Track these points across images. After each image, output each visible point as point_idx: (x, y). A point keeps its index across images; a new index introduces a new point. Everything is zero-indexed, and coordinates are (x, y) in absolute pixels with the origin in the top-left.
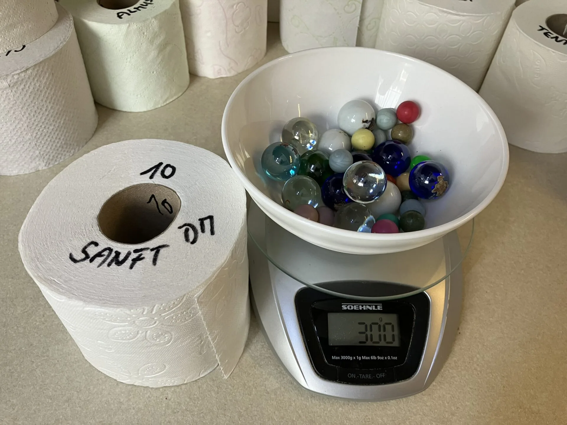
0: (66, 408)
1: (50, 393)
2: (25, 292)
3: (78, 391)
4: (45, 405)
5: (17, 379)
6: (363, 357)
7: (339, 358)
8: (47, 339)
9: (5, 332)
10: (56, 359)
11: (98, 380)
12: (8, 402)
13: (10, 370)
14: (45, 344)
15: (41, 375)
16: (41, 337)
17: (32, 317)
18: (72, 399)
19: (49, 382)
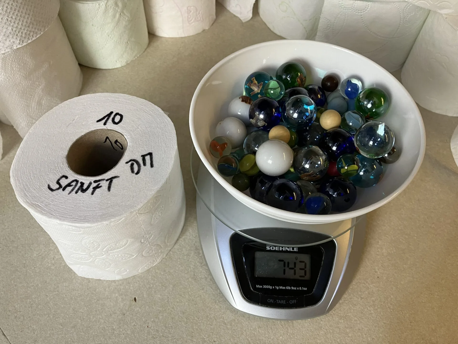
1: (61, 320)
2: (39, 239)
3: (82, 319)
11: (96, 311)
14: (56, 281)
15: (54, 307)
16: (52, 276)
17: (45, 259)
18: (77, 325)
19: (60, 312)
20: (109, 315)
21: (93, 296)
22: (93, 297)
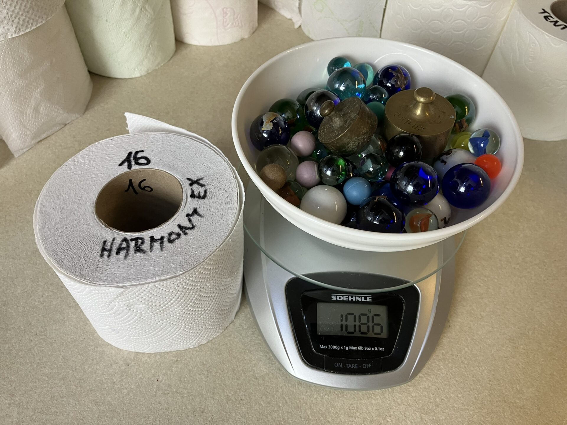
0: (62, 386)
1: (47, 371)
2: (25, 272)
3: (74, 369)
4: (41, 383)
5: (16, 356)
6: (350, 347)
7: (326, 347)
8: (45, 319)
9: (5, 311)
10: (54, 339)
11: (93, 360)
12: (6, 379)
13: (9, 347)
14: (43, 323)
15: (39, 354)
16: (39, 316)
17: (31, 297)
18: (67, 377)
19: (46, 361)
20: (109, 365)
21: (89, 341)
22: (90, 343)
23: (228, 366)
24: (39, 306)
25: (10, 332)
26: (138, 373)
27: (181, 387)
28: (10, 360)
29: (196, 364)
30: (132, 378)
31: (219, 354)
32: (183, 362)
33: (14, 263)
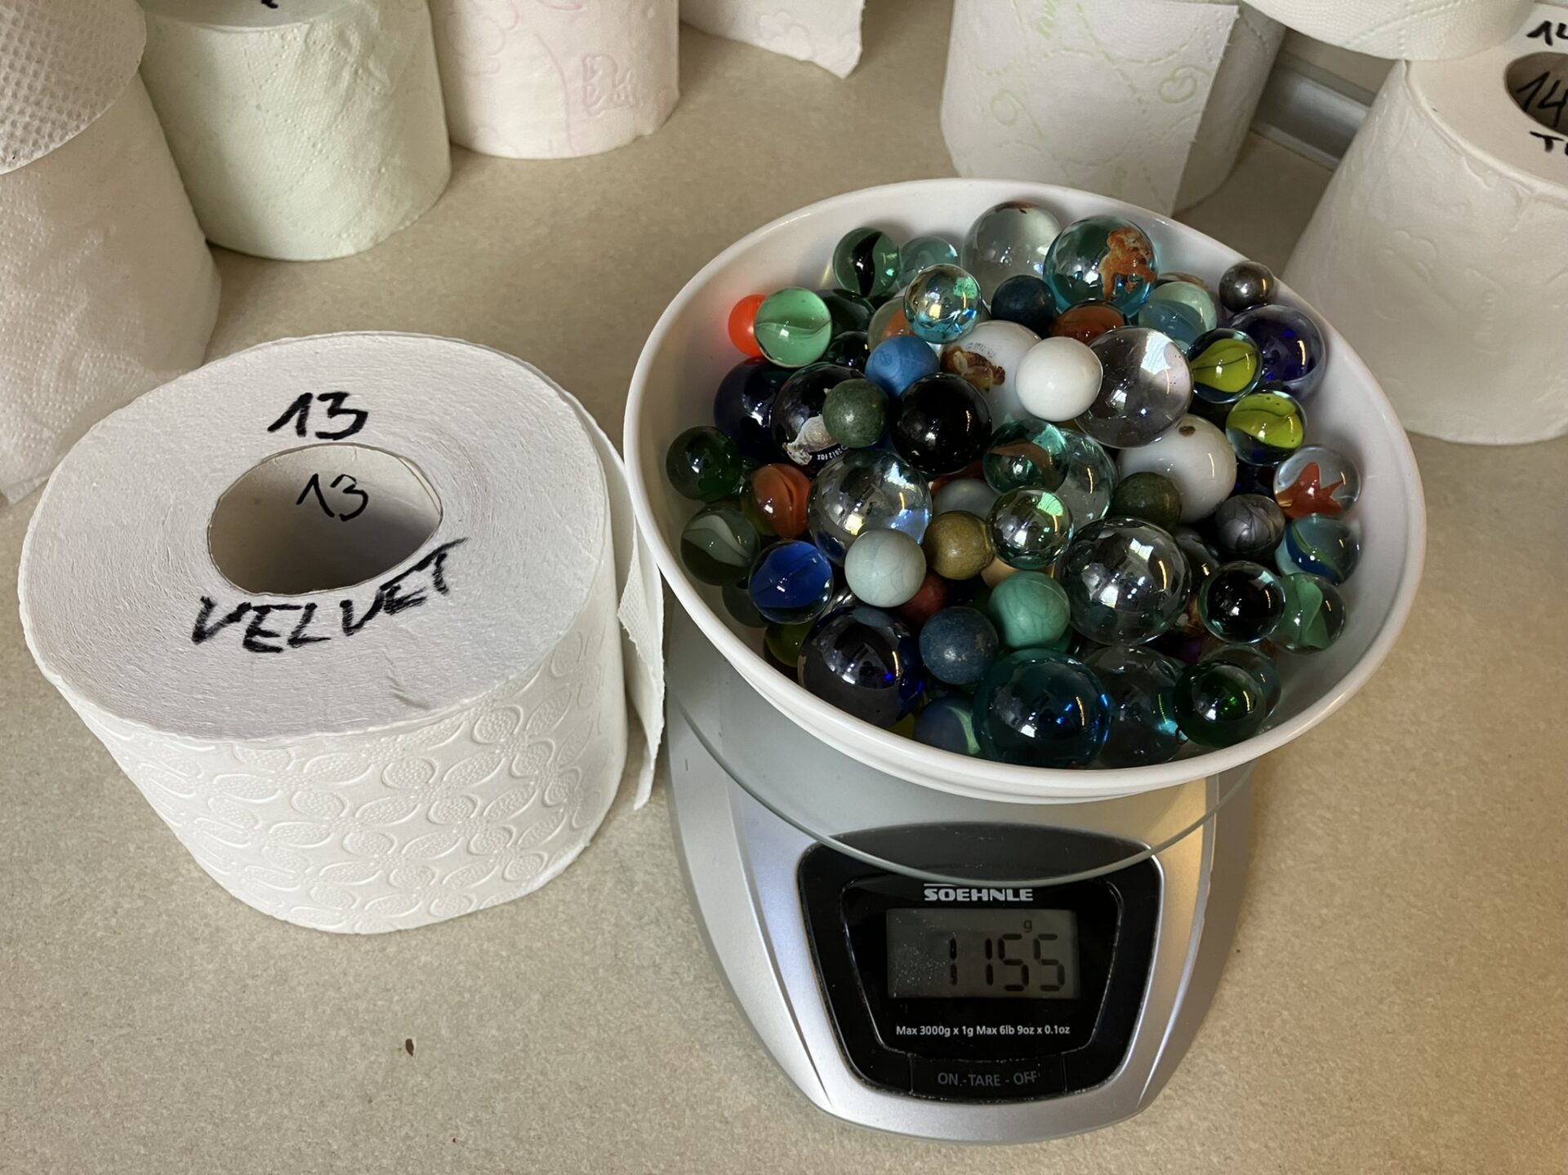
1: (143, 1128)
2: (62, 845)
3: (218, 1121)
4: (129, 1162)
5: (52, 1089)
6: (978, 1028)
7: (915, 1031)
8: (127, 978)
9: (11, 959)
10: (154, 1035)
11: (269, 1091)
12: (29, 1155)
13: (31, 1064)
14: (123, 991)
15: (116, 1079)
16: (109, 971)
17: (81, 915)
18: (201, 1144)
19: (138, 1099)
20: (317, 1103)
21: (256, 1037)
22: (258, 1041)
23: (645, 1090)
24: (108, 942)
25: (31, 1020)
26: (398, 1123)
27: (521, 1158)
28: (37, 1101)
29: (558, 1088)
30: (383, 1138)
31: (621, 1059)
32: (523, 1084)
33: (27, 818)
